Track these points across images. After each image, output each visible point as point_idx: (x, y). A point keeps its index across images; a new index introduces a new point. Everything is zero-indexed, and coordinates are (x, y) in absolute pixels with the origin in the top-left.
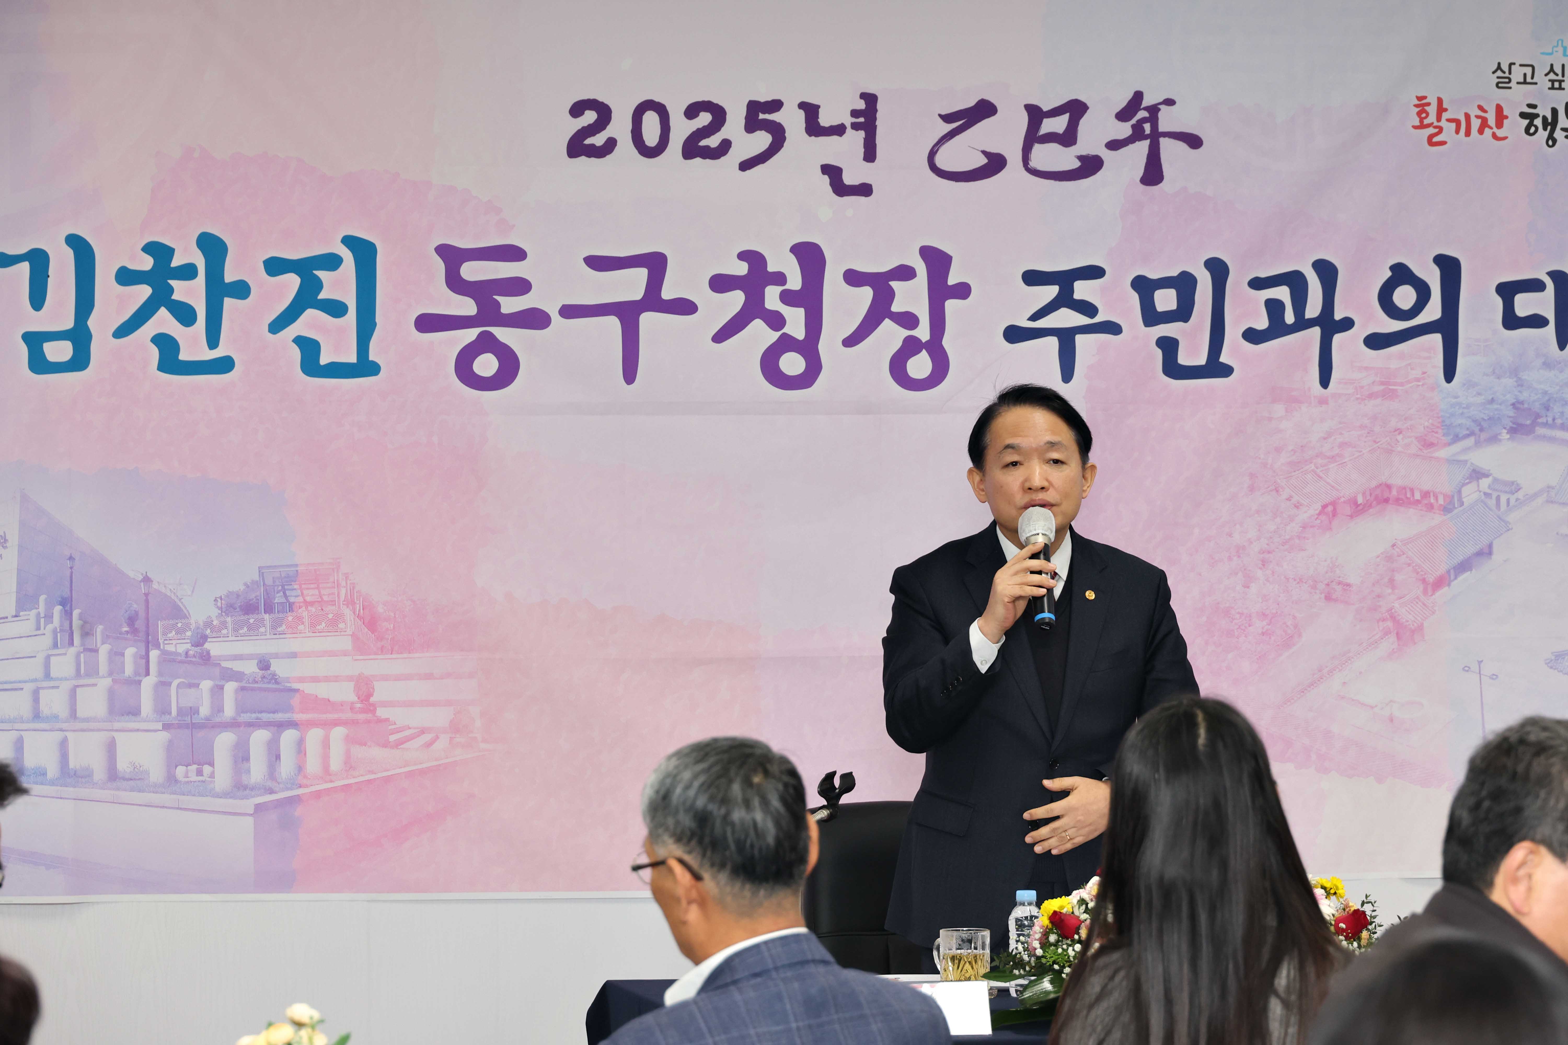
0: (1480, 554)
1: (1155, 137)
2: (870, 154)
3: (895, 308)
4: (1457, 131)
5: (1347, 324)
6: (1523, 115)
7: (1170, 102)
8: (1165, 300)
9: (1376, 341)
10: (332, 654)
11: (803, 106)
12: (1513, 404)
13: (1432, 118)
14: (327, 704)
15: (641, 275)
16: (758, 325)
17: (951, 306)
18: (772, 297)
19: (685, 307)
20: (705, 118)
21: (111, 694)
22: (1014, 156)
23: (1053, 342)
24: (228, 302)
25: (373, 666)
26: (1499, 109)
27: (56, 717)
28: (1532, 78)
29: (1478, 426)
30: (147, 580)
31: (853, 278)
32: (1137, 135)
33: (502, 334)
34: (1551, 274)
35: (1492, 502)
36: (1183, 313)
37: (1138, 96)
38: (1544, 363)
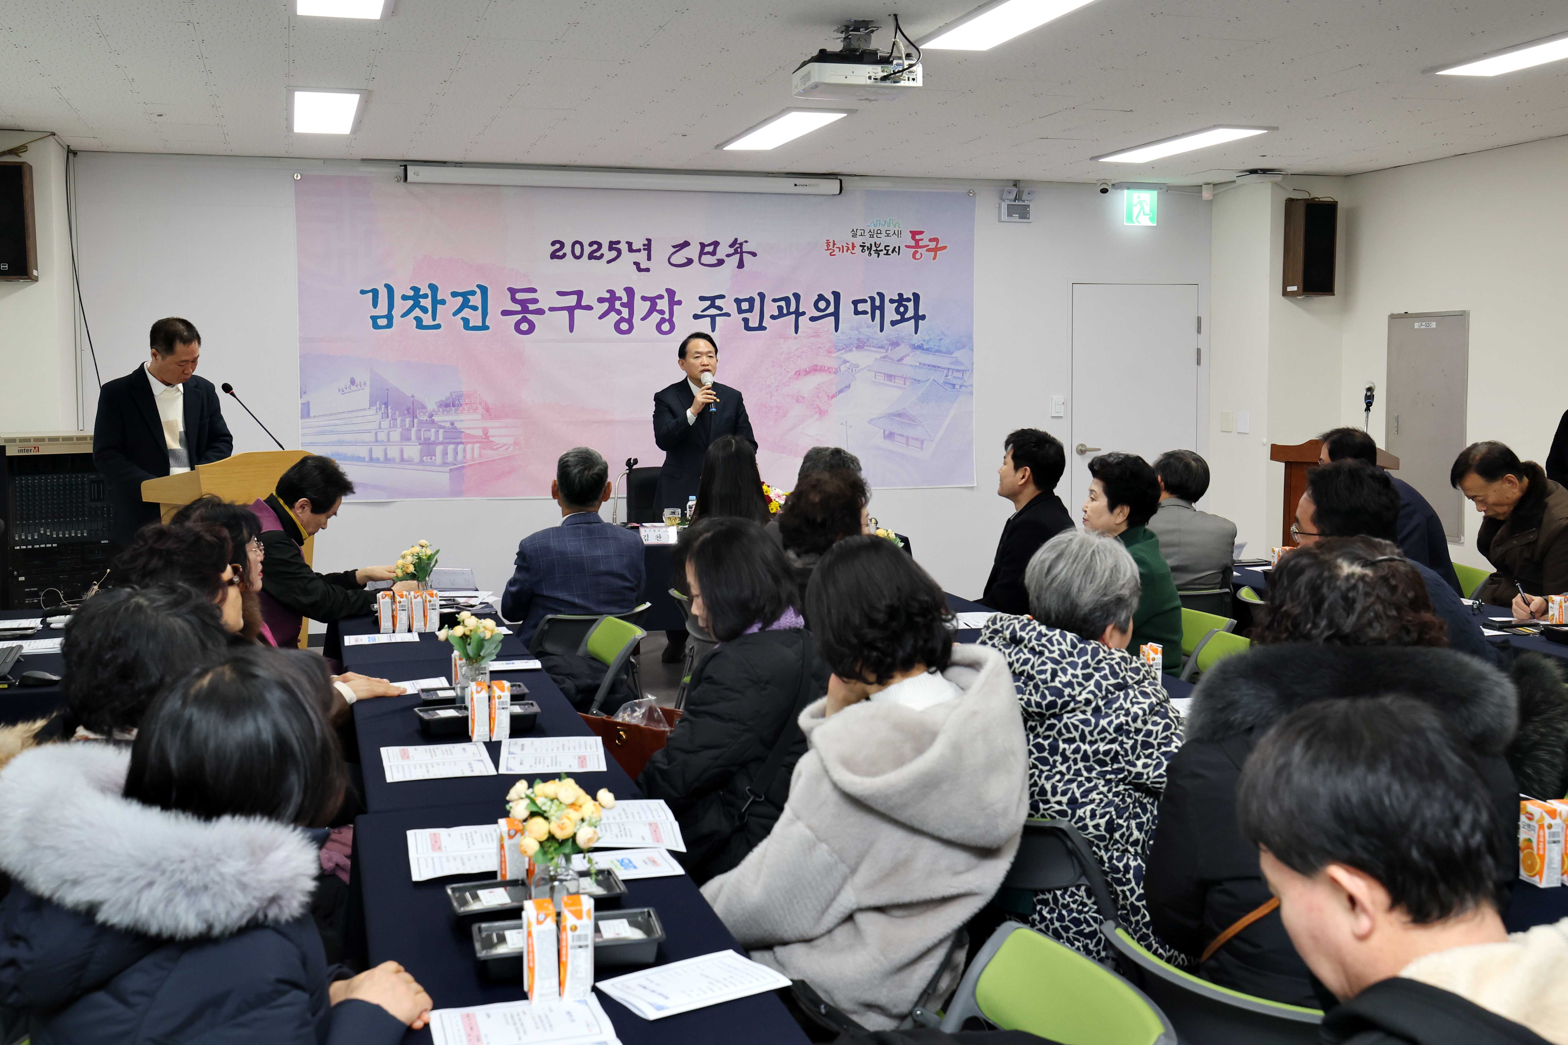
0: (846, 387)
1: (742, 253)
2: (649, 259)
3: (658, 308)
4: (840, 251)
5: (804, 313)
6: (861, 246)
7: (746, 242)
8: (745, 306)
9: (813, 319)
10: (475, 420)
11: (627, 242)
12: (857, 339)
13: (831, 247)
14: (473, 436)
15: (575, 297)
16: (613, 313)
17: (676, 307)
18: (617, 304)
19: (589, 308)
20: (595, 247)
21: (401, 433)
22: (696, 260)
23: (709, 319)
24: (439, 306)
25: (488, 424)
26: (853, 244)
27: (383, 441)
28: (864, 234)
29: (846, 346)
30: (413, 396)
31: (644, 298)
32: (736, 252)
33: (529, 316)
34: (869, 297)
35: (850, 371)
36: (751, 310)
37: (736, 240)
38: (868, 326)
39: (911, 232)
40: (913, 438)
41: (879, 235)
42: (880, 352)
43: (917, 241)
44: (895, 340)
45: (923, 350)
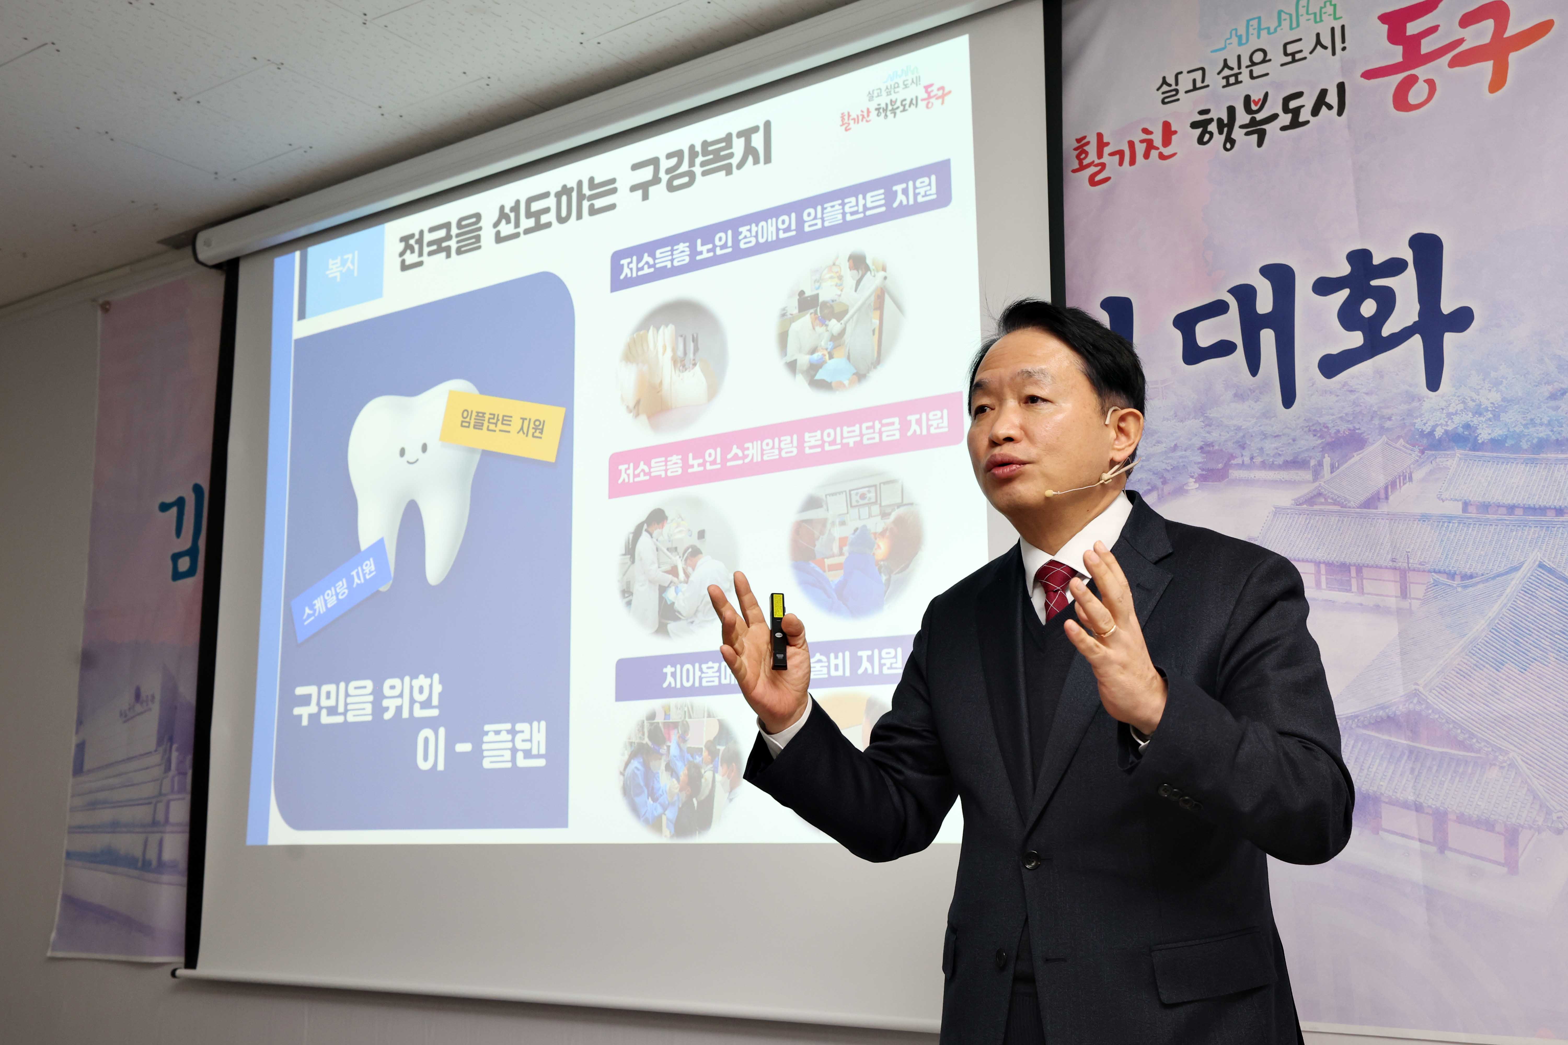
4: (1121, 163)
6: (1194, 125)
12: (1201, 448)
13: (1092, 157)
26: (1166, 126)
28: (1203, 81)
29: (1160, 478)
34: (1233, 291)
38: (1236, 395)
39: (1383, 18)
40: (1462, 819)
41: (1257, 70)
42: (1293, 483)
43: (1411, 45)
44: (1344, 427)
45: (1476, 446)
